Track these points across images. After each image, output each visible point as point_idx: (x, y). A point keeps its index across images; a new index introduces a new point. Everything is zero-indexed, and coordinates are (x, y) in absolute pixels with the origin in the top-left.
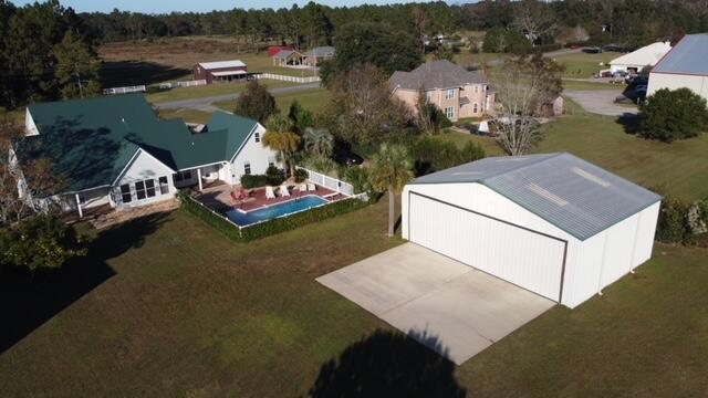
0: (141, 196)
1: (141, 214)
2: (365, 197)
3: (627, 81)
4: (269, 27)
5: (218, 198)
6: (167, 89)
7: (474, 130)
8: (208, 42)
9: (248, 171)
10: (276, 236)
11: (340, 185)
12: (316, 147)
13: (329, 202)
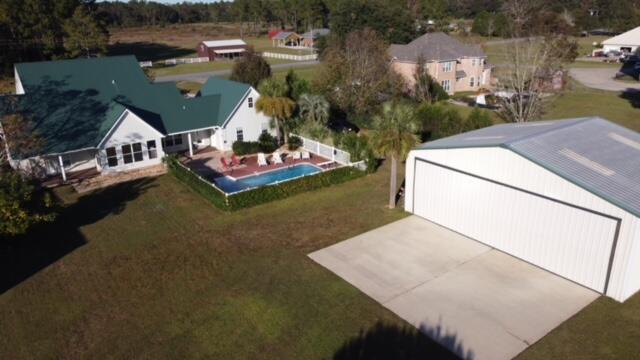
0: (128, 160)
2: (362, 165)
3: (621, 60)
5: (208, 164)
6: (172, 65)
7: (472, 103)
9: (240, 137)
11: (335, 152)
12: (311, 113)
13: (324, 170)
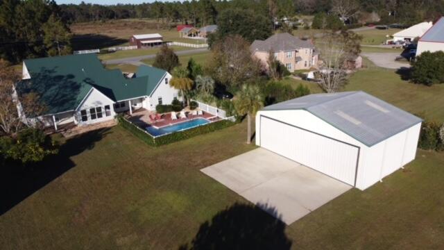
0: (93, 117)
1: (93, 128)
2: (233, 119)
3: (404, 47)
4: (177, 13)
5: (142, 119)
6: (113, 51)
7: (304, 77)
8: (139, 23)
9: (160, 102)
10: (176, 143)
11: (218, 111)
12: (203, 87)
13: (211, 122)
